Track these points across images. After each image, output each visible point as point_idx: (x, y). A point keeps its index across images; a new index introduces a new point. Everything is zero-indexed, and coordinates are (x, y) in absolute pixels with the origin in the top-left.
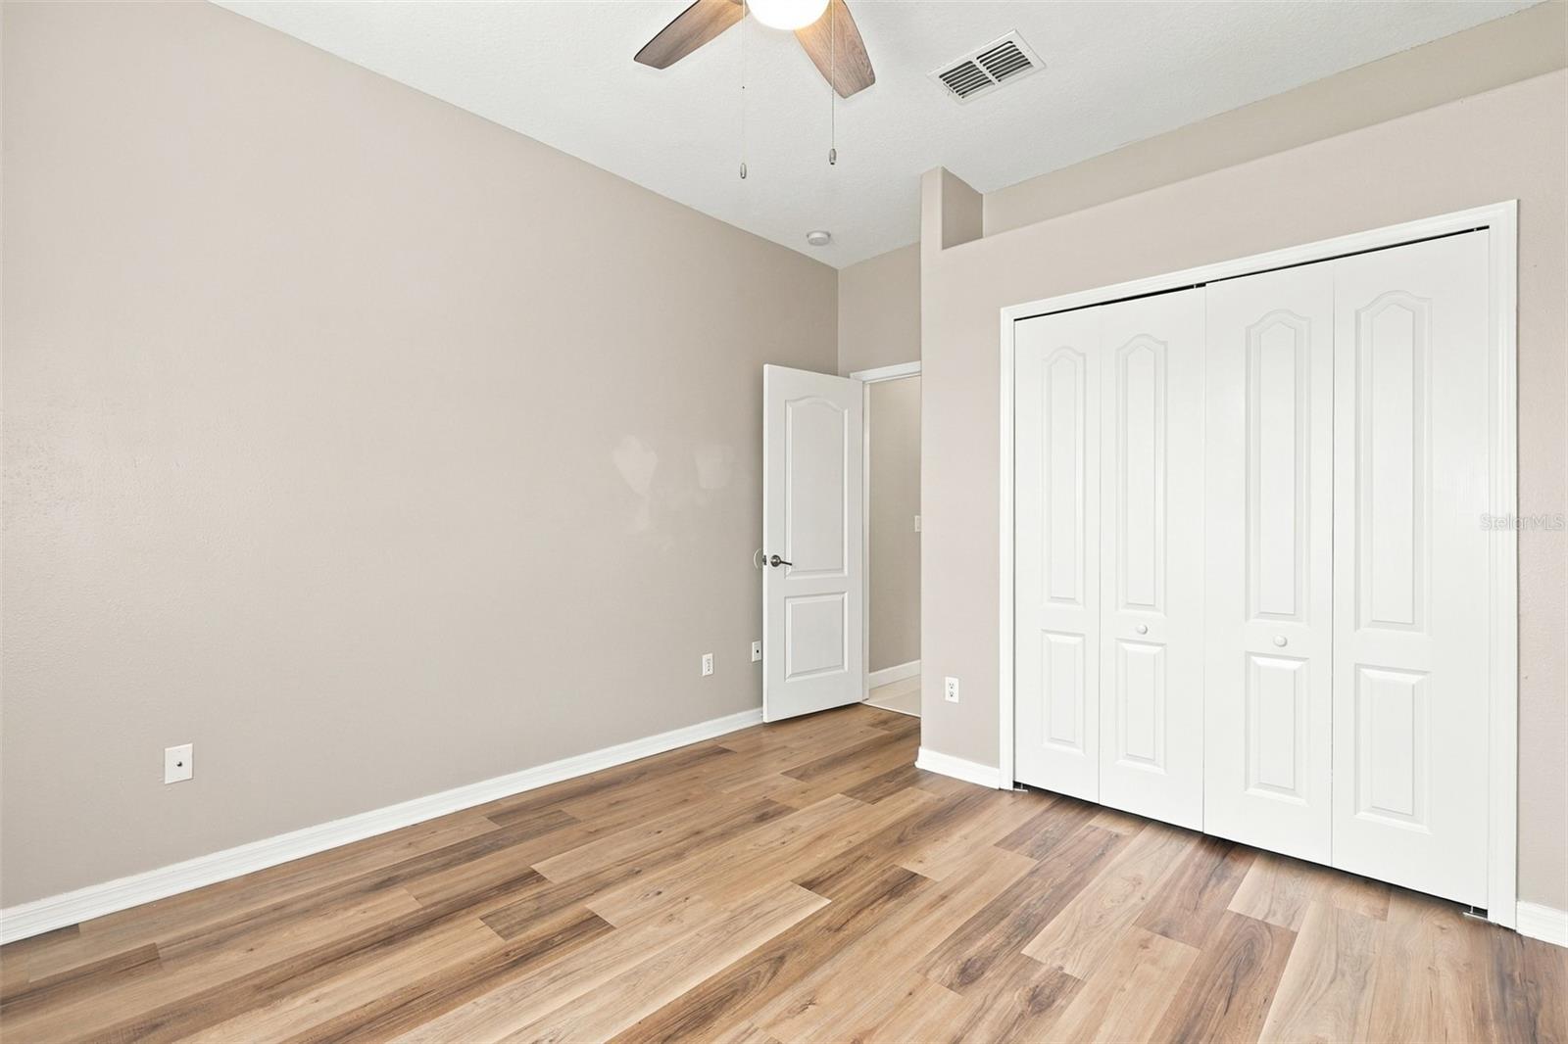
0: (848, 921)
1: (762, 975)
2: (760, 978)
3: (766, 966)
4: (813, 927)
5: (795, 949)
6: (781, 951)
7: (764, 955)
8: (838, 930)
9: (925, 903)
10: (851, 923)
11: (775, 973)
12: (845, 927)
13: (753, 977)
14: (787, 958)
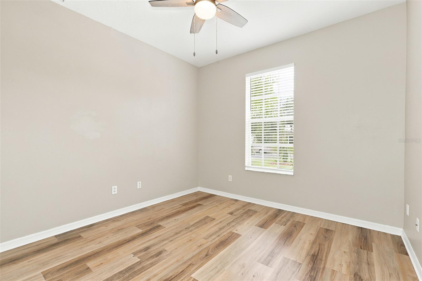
0: (187, 268)
1: (211, 251)
2: (211, 250)
3: (210, 253)
4: (198, 265)
5: (203, 258)
6: (207, 257)
7: (211, 256)
8: (190, 265)
9: (159, 276)
10: (186, 267)
11: (208, 251)
12: (188, 265)
13: (213, 251)
14: (205, 255)
